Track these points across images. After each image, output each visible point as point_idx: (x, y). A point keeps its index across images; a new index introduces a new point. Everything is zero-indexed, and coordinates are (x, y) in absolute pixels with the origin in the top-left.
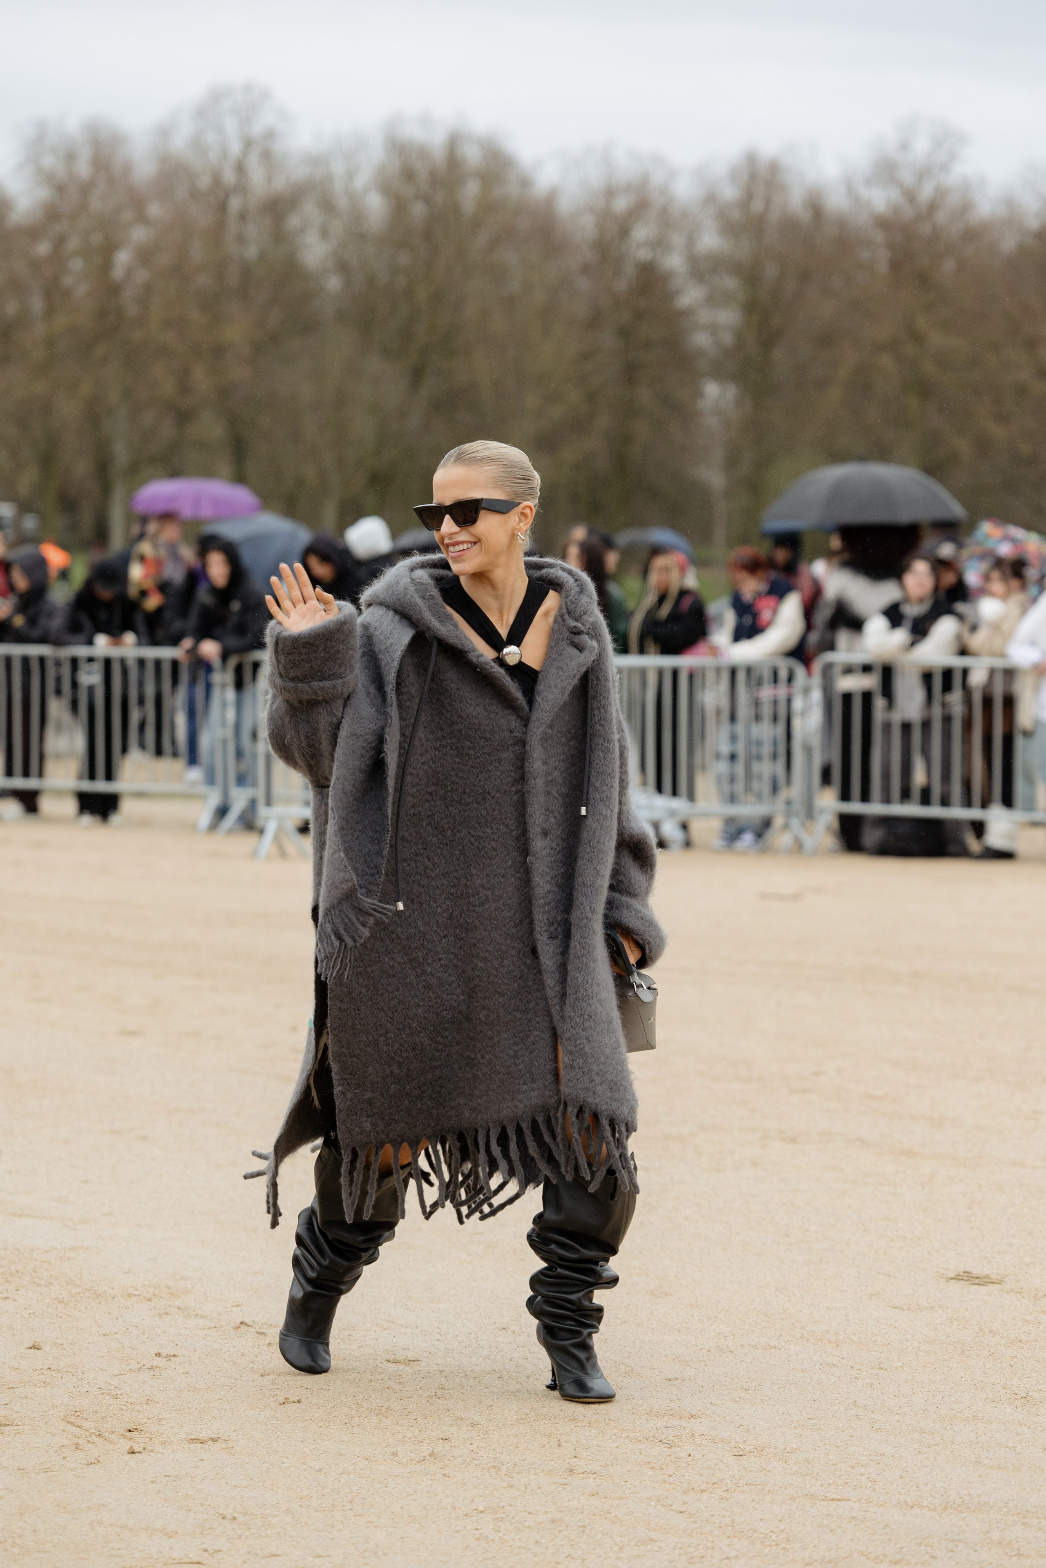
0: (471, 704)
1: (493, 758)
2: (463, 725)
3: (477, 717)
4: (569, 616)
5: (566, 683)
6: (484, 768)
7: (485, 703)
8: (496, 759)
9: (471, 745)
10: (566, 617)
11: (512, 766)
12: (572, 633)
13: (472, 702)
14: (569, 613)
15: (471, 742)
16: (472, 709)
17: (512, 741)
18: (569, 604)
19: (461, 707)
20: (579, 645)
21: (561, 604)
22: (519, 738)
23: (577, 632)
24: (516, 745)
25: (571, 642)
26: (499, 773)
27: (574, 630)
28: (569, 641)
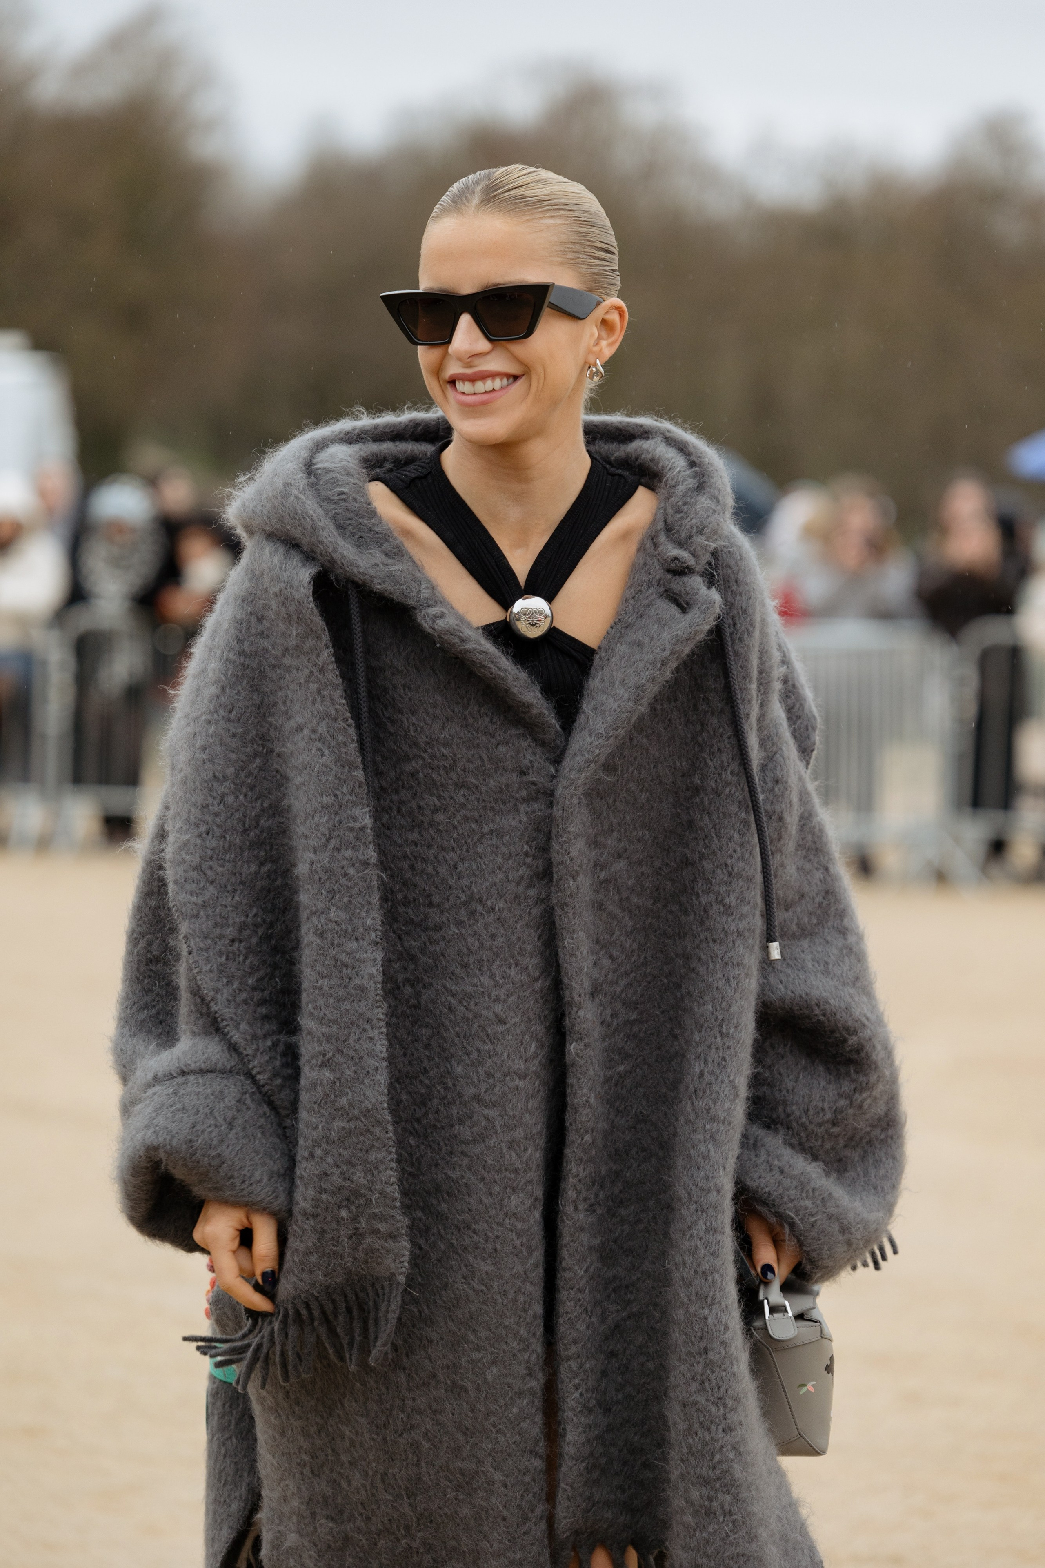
0: (435, 717)
1: (486, 829)
2: (420, 762)
3: (446, 744)
4: (668, 537)
5: (645, 675)
6: (468, 851)
7: (466, 713)
8: (491, 831)
9: (437, 802)
10: (662, 538)
11: (527, 843)
12: (669, 571)
13: (438, 712)
14: (668, 529)
15: (439, 797)
16: (436, 727)
17: (524, 793)
18: (670, 511)
19: (414, 724)
20: (680, 596)
21: (656, 514)
22: (540, 786)
23: (680, 571)
24: (535, 800)
25: (666, 591)
26: (499, 860)
27: (673, 565)
28: (662, 589)
